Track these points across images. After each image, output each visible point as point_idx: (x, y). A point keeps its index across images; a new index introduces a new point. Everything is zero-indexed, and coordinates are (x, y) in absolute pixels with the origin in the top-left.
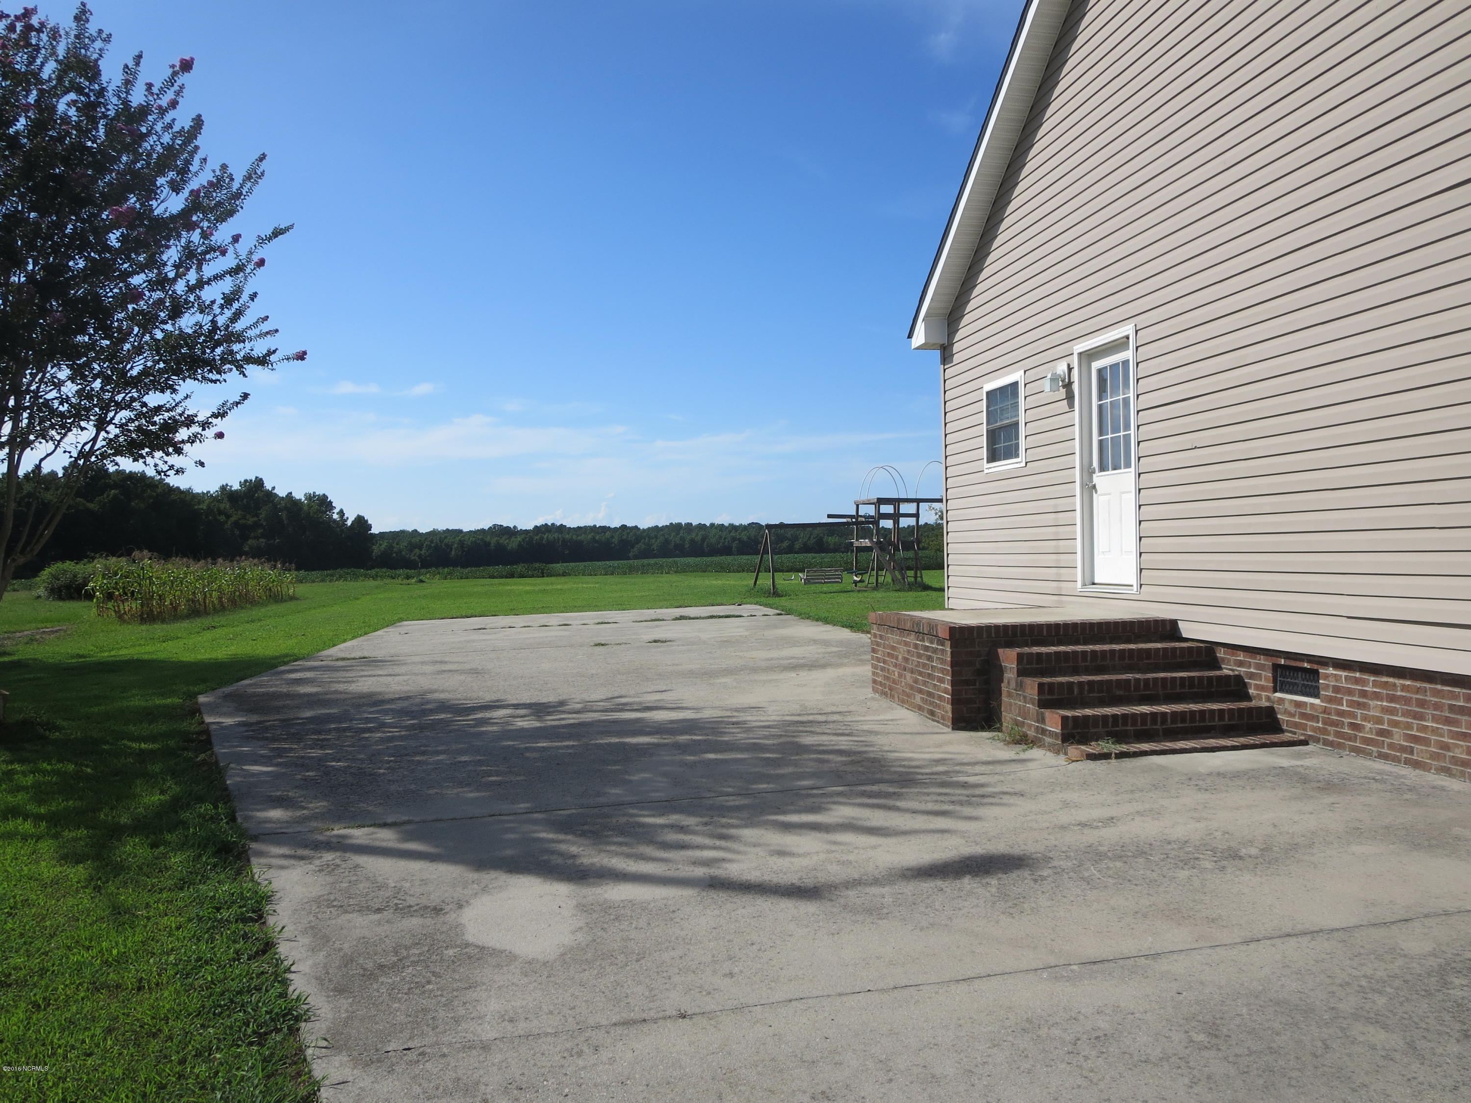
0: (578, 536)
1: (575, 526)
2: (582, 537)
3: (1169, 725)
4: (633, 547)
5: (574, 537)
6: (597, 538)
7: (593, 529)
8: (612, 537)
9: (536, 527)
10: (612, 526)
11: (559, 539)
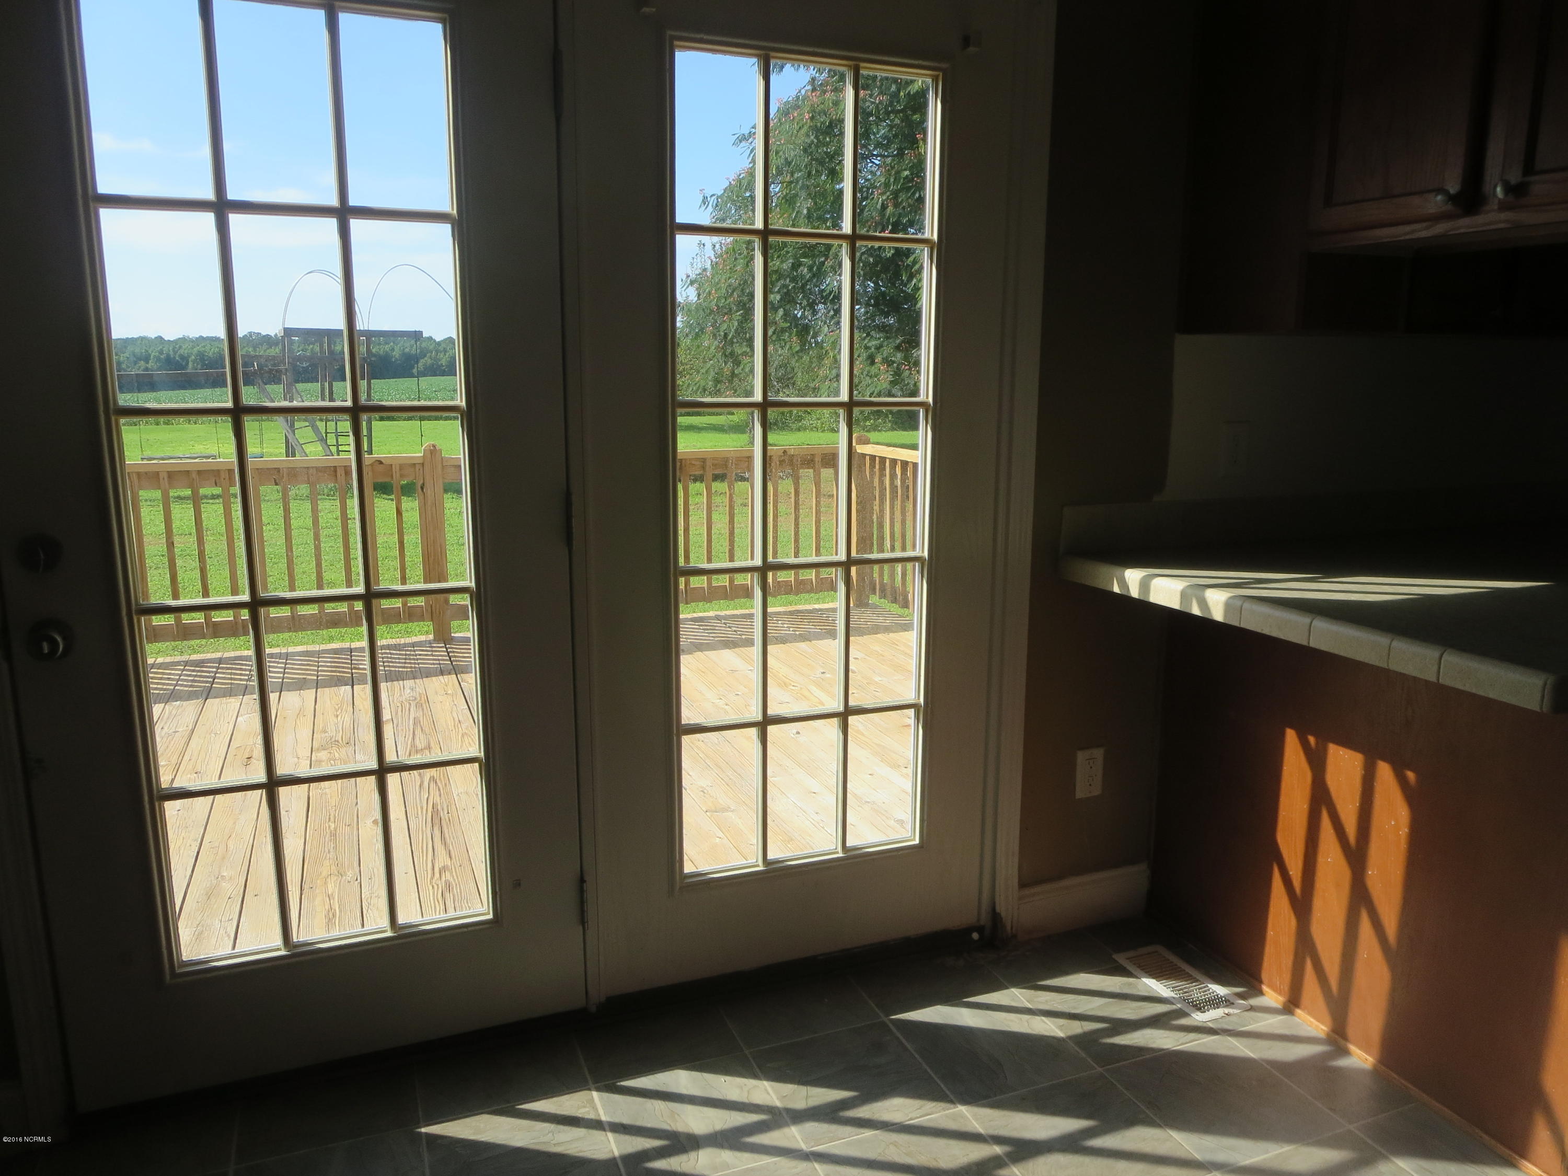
4: (417, 362)
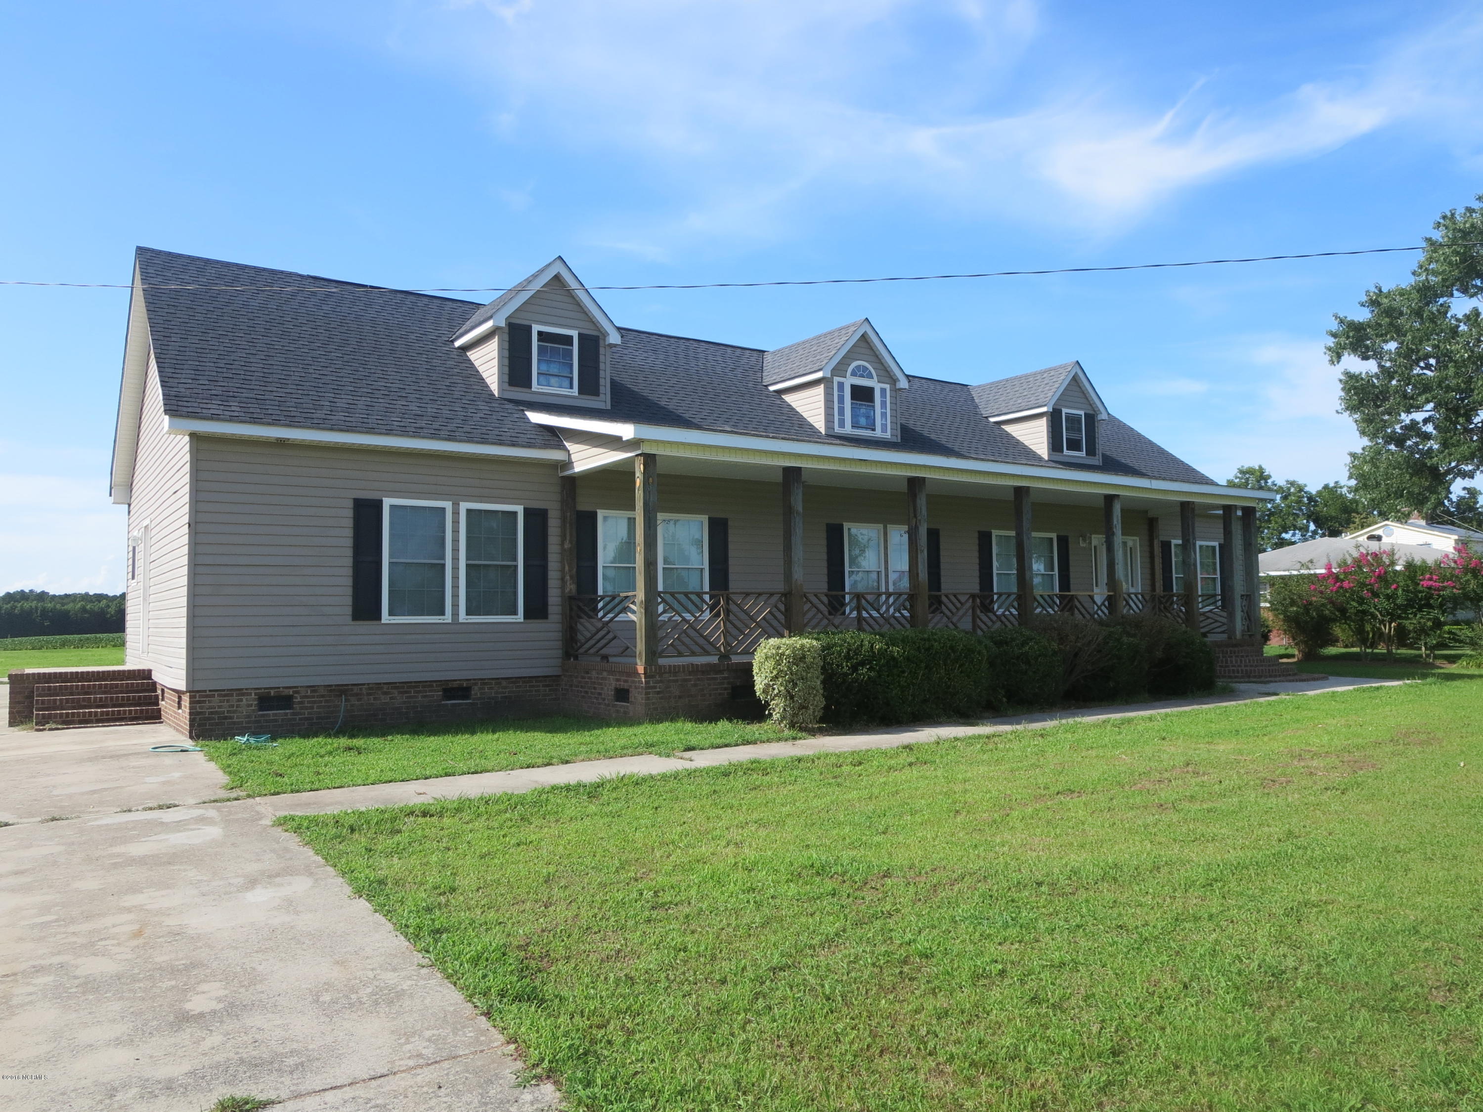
0: (63, 605)
1: (62, 593)
2: (69, 607)
3: (99, 717)
5: (58, 606)
6: (88, 607)
7: (86, 597)
8: (108, 606)
9: (8, 594)
10: (111, 594)
11: (37, 608)
